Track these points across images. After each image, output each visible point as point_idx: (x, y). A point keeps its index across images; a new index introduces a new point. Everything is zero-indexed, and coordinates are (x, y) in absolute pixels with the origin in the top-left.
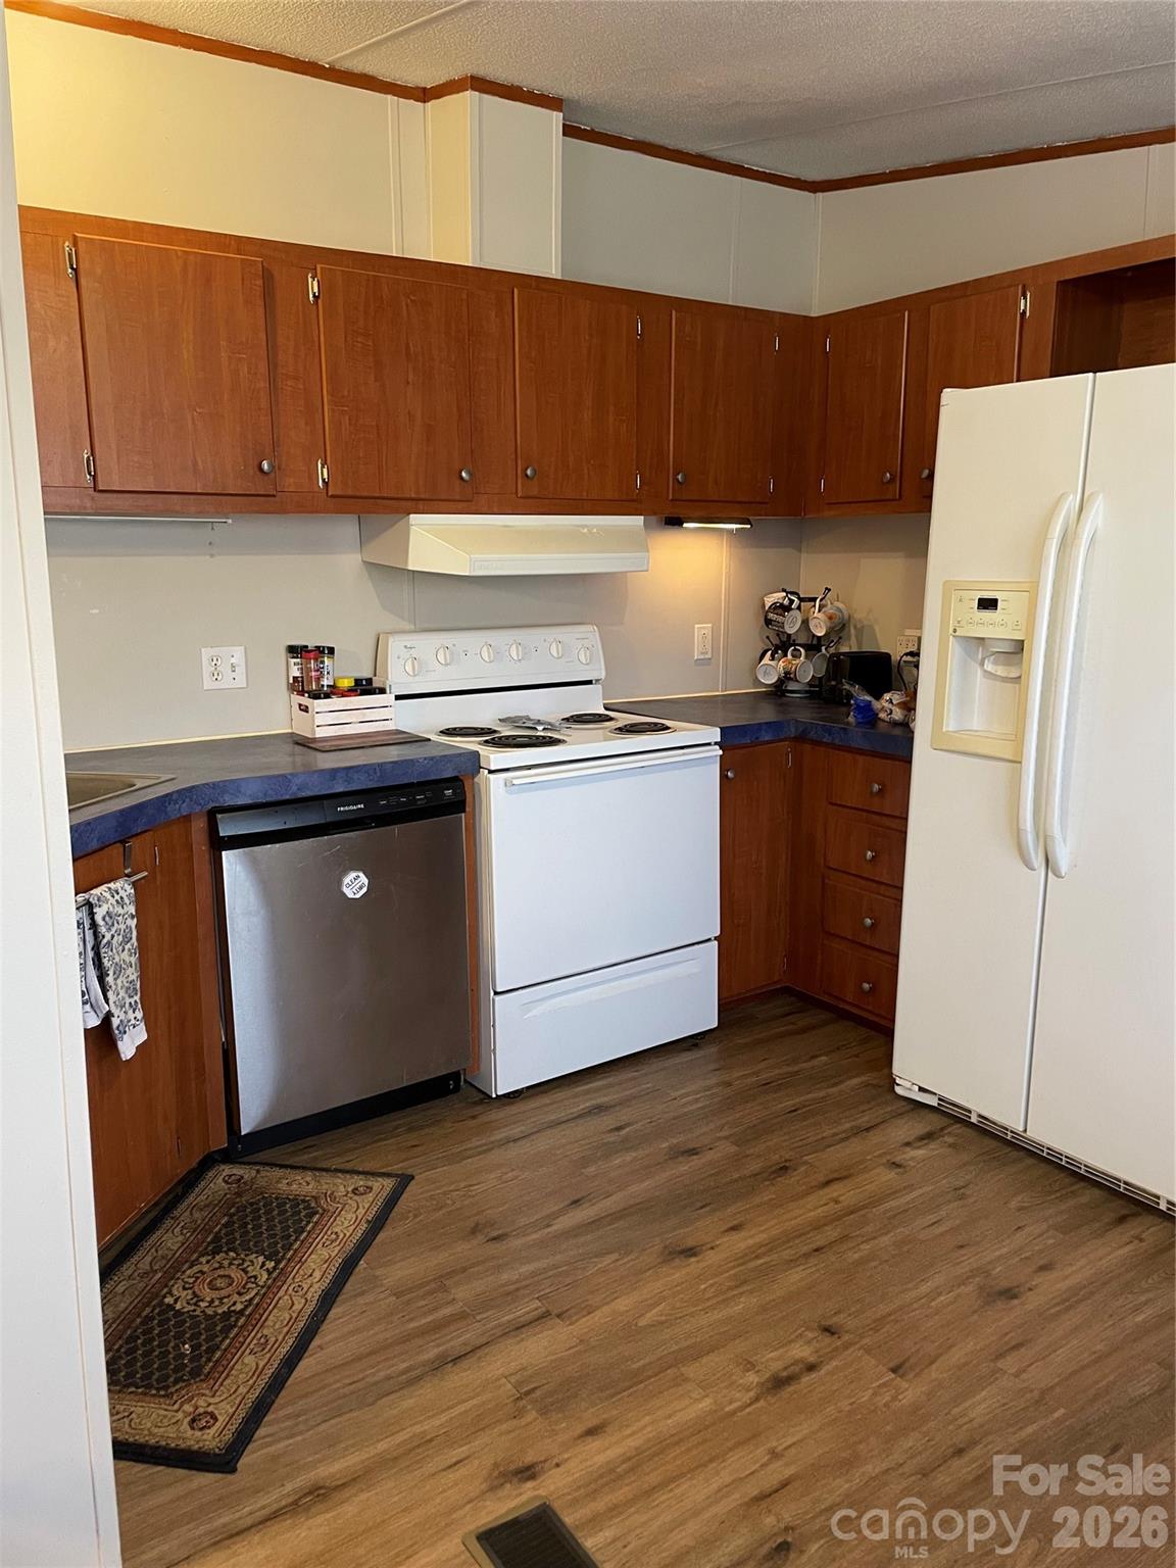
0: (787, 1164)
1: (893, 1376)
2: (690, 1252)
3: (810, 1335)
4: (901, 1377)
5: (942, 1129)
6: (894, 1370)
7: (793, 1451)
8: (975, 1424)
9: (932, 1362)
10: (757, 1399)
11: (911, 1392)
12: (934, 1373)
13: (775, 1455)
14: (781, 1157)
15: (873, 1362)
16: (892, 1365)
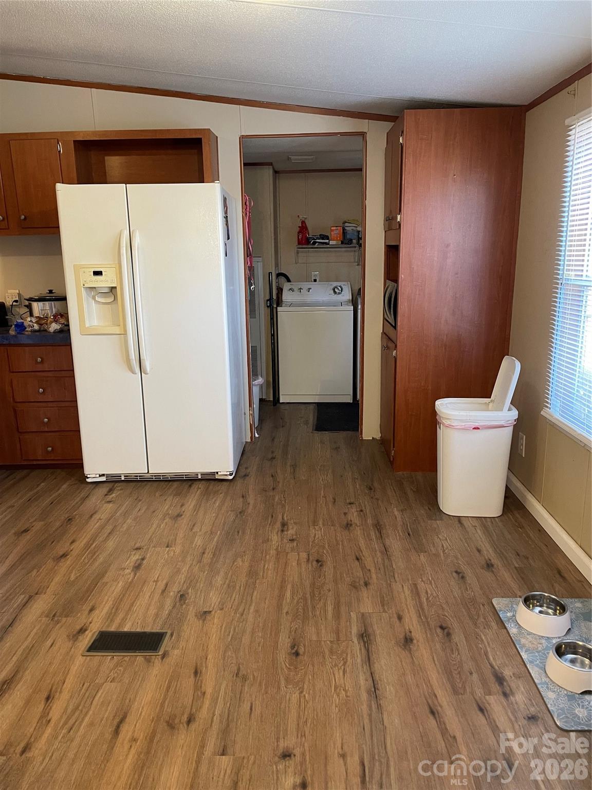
0: (70, 518)
1: (168, 548)
2: (64, 556)
3: (134, 553)
4: (171, 547)
5: (113, 487)
6: (167, 547)
7: (160, 577)
8: (201, 546)
9: (176, 540)
10: (135, 574)
11: (178, 549)
12: (179, 541)
13: (156, 582)
14: (65, 517)
15: (160, 548)
16: (166, 545)
